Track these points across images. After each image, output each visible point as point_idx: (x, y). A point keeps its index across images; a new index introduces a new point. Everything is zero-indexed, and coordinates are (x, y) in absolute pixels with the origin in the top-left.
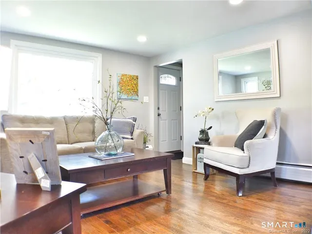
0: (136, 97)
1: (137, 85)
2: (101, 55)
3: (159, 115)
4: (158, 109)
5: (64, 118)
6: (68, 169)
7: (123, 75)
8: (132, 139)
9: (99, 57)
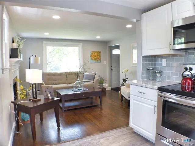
0: (100, 62)
1: (100, 56)
2: (82, 43)
3: (112, 70)
4: (111, 66)
5: (66, 73)
6: (61, 94)
7: (93, 52)
8: (93, 82)
9: (81, 44)
